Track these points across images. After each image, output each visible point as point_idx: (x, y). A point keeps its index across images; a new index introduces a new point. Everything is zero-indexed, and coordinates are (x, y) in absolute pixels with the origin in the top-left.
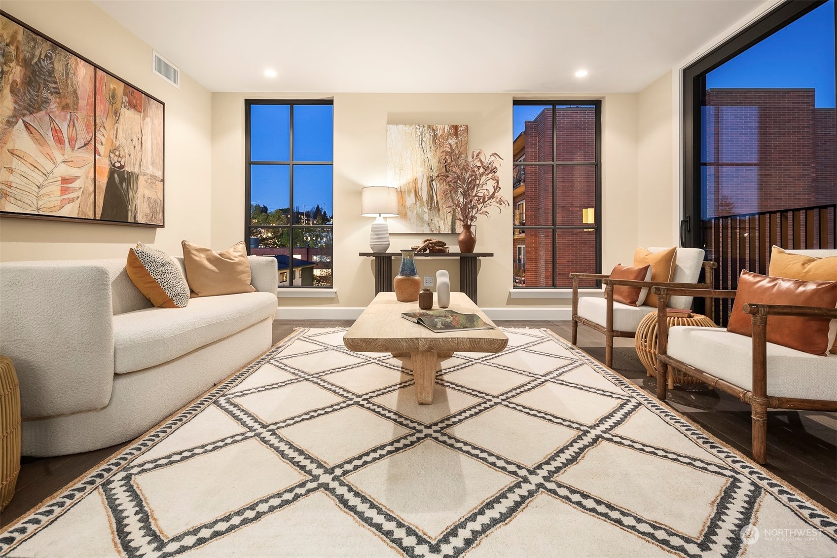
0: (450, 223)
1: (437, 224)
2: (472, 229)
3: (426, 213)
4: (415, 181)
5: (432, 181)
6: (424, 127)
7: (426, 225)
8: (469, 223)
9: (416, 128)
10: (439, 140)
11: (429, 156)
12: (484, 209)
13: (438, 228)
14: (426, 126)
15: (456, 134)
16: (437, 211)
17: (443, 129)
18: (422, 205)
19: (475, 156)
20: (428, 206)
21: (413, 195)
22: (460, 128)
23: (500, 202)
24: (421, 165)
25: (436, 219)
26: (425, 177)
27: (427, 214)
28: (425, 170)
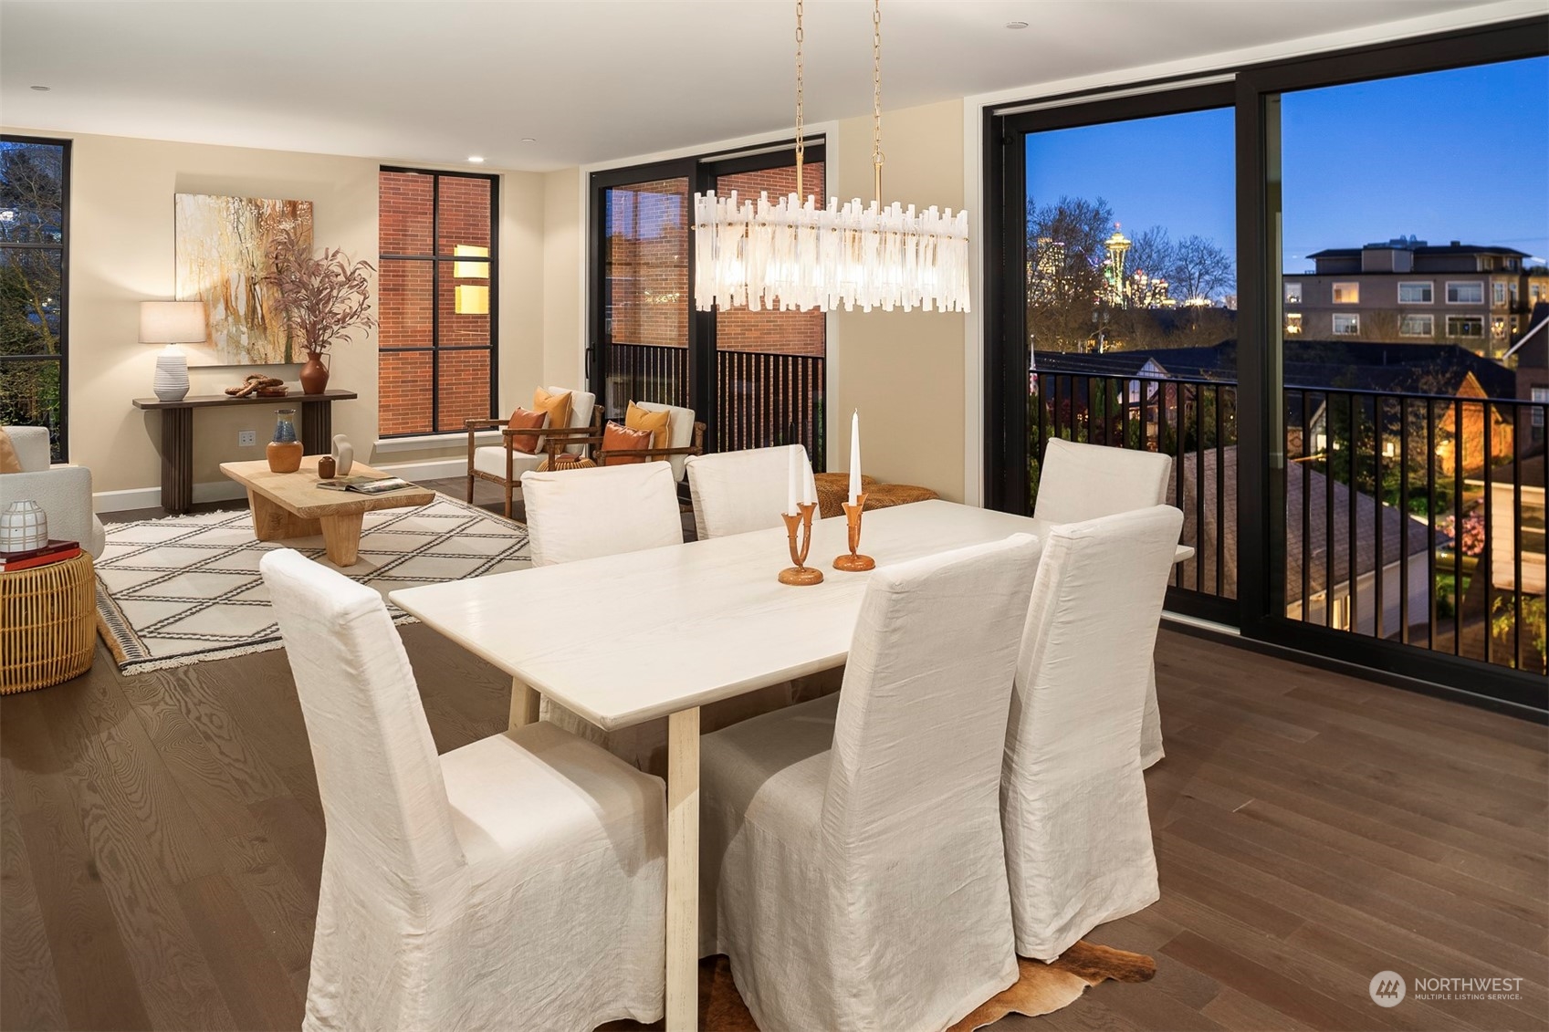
0: (283, 349)
1: (262, 350)
2: (323, 359)
3: (244, 334)
4: (226, 284)
5: (255, 284)
6: (241, 201)
7: (244, 353)
8: (318, 351)
9: (228, 202)
10: (266, 222)
11: (249, 245)
12: (342, 332)
13: (264, 356)
14: (244, 199)
15: (294, 214)
16: (262, 331)
17: (271, 205)
18: (237, 322)
19: (330, 256)
20: (247, 323)
21: (221, 306)
22: (300, 206)
23: (368, 323)
24: (236, 260)
25: (260, 343)
26: (243, 279)
27: (246, 336)
28: (243, 268)
